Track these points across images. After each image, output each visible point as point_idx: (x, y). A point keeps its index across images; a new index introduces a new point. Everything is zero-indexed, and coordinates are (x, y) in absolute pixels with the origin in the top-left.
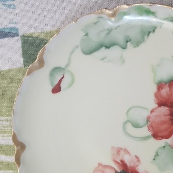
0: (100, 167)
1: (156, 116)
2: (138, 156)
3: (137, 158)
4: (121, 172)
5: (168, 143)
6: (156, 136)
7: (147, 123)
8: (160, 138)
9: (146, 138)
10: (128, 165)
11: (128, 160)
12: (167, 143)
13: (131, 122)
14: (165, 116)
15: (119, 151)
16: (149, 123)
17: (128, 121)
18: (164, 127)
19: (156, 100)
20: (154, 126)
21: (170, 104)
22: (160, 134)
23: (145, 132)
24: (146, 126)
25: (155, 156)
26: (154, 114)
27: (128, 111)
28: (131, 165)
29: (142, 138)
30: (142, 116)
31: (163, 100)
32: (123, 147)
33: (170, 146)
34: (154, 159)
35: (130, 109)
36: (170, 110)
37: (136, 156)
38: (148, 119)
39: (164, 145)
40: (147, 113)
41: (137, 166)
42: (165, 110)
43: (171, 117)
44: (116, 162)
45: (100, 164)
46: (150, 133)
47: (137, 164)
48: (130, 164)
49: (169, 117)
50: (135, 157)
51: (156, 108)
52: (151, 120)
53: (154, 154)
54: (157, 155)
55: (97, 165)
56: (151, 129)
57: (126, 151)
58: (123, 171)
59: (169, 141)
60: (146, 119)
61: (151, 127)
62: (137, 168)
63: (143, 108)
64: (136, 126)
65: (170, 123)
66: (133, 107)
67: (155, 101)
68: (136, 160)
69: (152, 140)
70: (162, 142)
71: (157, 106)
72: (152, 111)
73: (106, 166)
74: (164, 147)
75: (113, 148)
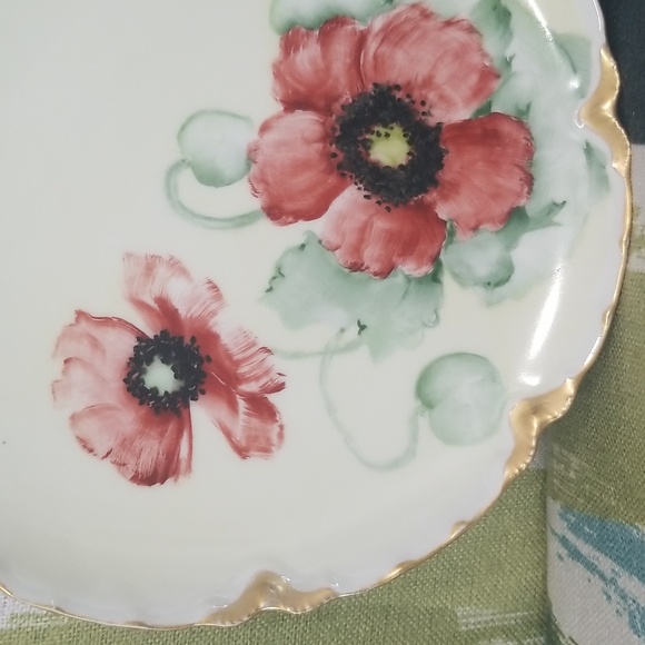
0: (84, 325)
1: (279, 145)
2: (216, 282)
3: (214, 287)
4: (155, 336)
5: (315, 235)
6: (276, 212)
7: (249, 167)
8: (291, 219)
9: (244, 220)
10: (183, 312)
11: (181, 295)
12: (311, 234)
13: (193, 168)
14: (308, 142)
15: (150, 266)
16: (254, 169)
17: (183, 163)
18: (304, 179)
19: (278, 88)
20: (270, 179)
21: (322, 103)
22: (288, 206)
23: (243, 198)
24: (246, 177)
25: (274, 278)
26: (270, 137)
27: (183, 128)
28: (192, 312)
29: (231, 220)
30: (228, 143)
31: (302, 89)
32: (164, 252)
33: (320, 242)
34: (270, 290)
35: (191, 119)
36: (323, 124)
37: (210, 282)
38: (252, 155)
39: (302, 241)
40: (246, 136)
41: (213, 314)
42: (306, 123)
43: (324, 147)
44: (141, 305)
45: (80, 314)
46: (256, 204)
47: (213, 307)
48: (190, 309)
49: (319, 146)
50: (208, 285)
51: (279, 117)
52: (260, 159)
53: (271, 272)
54: (279, 273)
55: (71, 318)
56: (260, 188)
57: (177, 267)
58: (164, 333)
59: (319, 226)
60: (244, 156)
61: (261, 183)
62: (211, 322)
63: (235, 116)
64: (211, 178)
65: (323, 166)
66: (202, 113)
67: (274, 91)
68: (211, 293)
69: (265, 224)
70: (298, 231)
71: (281, 108)
72: (265, 128)
73: (106, 321)
74: (303, 246)
75: (129, 256)
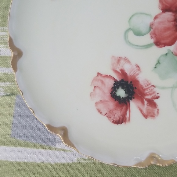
0: (99, 77)
1: (160, 23)
2: (139, 65)
3: (138, 66)
4: (120, 81)
5: (170, 51)
6: (158, 43)
7: (150, 30)
8: (163, 46)
9: (148, 46)
10: (128, 74)
11: (128, 69)
12: (169, 50)
13: (133, 30)
14: (169, 22)
15: (119, 60)
16: (152, 30)
17: (130, 29)
18: (168, 33)
19: (160, 5)
20: (157, 33)
21: (174, 10)
22: (162, 42)
23: (148, 39)
24: (149, 33)
25: (157, 64)
26: (157, 20)
27: (130, 18)
28: (131, 74)
29: (144, 46)
30: (144, 23)
31: (168, 5)
32: (123, 56)
33: (172, 53)
34: (156, 67)
35: (133, 16)
36: (175, 16)
37: (137, 65)
38: (151, 26)
39: (166, 52)
40: (150, 20)
41: (138, 74)
42: (169, 15)
43: (175, 23)
44: (116, 71)
45: (99, 74)
46: (152, 41)
47: (138, 72)
48: (130, 73)
49: (173, 23)
51: (160, 14)
52: (154, 27)
53: (156, 62)
54: (159, 62)
55: (96, 75)
56: (153, 36)
57: (127, 60)
58: (123, 80)
59: (172, 48)
60: (149, 26)
61: (154, 35)
62: (137, 77)
63: (146, 14)
64: (138, 34)
65: (174, 29)
66: (136, 14)
67: (159, 6)
68: (137, 69)
69: (155, 48)
70: (165, 50)
71: (161, 11)
72: (156, 18)
73: (106, 76)
74: (166, 54)
75: (113, 57)
